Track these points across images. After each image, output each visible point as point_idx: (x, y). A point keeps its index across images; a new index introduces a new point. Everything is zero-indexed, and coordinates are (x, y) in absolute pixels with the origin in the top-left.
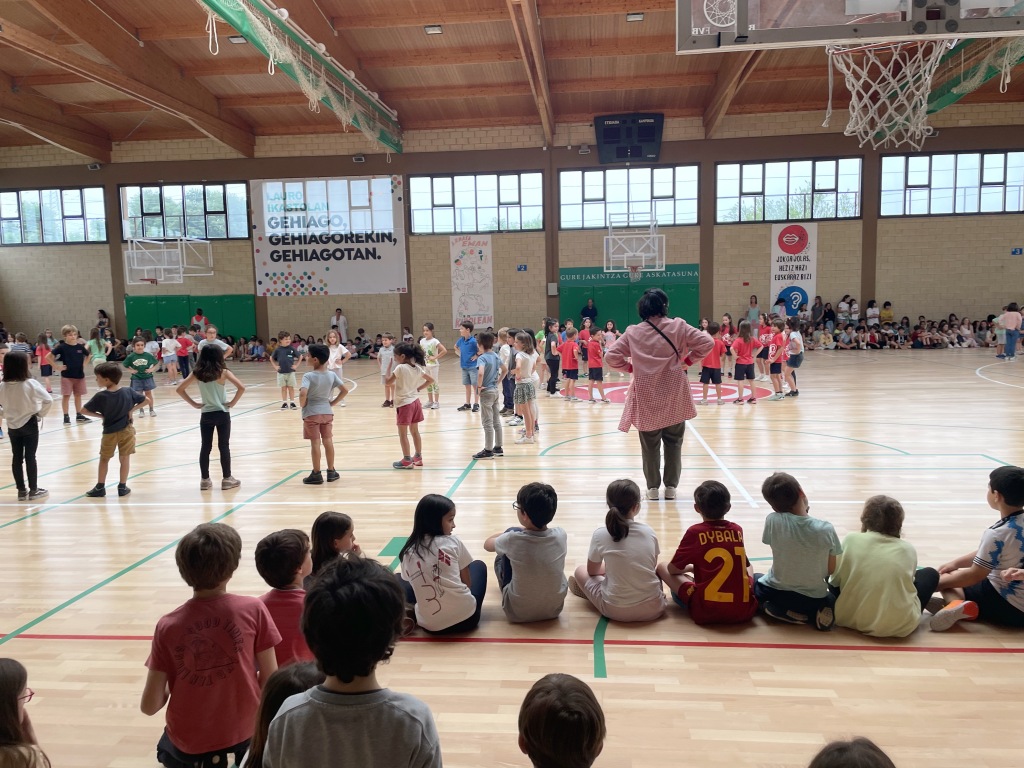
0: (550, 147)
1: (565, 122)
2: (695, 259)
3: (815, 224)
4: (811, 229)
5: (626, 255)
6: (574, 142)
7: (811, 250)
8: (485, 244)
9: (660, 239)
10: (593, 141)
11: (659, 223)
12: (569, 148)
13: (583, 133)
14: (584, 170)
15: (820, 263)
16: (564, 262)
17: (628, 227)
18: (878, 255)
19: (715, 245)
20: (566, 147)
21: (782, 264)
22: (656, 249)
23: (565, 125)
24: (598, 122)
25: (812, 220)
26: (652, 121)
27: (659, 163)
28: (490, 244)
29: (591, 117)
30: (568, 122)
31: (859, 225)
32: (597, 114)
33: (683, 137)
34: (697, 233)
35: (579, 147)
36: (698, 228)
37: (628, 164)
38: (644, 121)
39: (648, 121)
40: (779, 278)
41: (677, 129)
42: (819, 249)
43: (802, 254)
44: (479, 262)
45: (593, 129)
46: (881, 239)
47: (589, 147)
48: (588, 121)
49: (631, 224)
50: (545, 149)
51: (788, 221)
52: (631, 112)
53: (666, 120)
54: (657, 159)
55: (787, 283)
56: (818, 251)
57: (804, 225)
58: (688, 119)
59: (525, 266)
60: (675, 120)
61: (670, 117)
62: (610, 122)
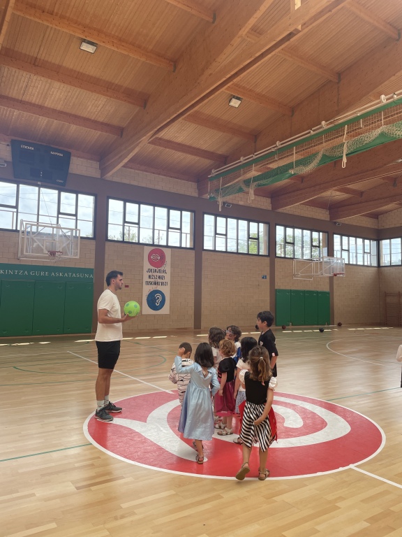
3: (170, 250)
4: (167, 252)
7: (167, 267)
10: (9, 158)
13: (0, 150)
15: (172, 276)
18: (203, 273)
19: (106, 256)
21: (150, 274)
24: (14, 144)
25: (167, 246)
26: (62, 155)
27: (65, 188)
29: (9, 139)
31: (193, 253)
32: (14, 138)
33: (84, 173)
34: (93, 244)
36: (94, 242)
37: (39, 183)
38: (55, 153)
39: (58, 154)
40: (148, 283)
41: (79, 166)
42: (173, 266)
43: (162, 269)
45: (9, 149)
46: (205, 264)
47: (5, 162)
48: (5, 141)
51: (153, 245)
52: (45, 144)
53: (72, 157)
54: (63, 185)
55: (153, 288)
56: (171, 267)
57: (163, 249)
58: (88, 161)
60: (79, 159)
61: (75, 156)
62: (26, 147)
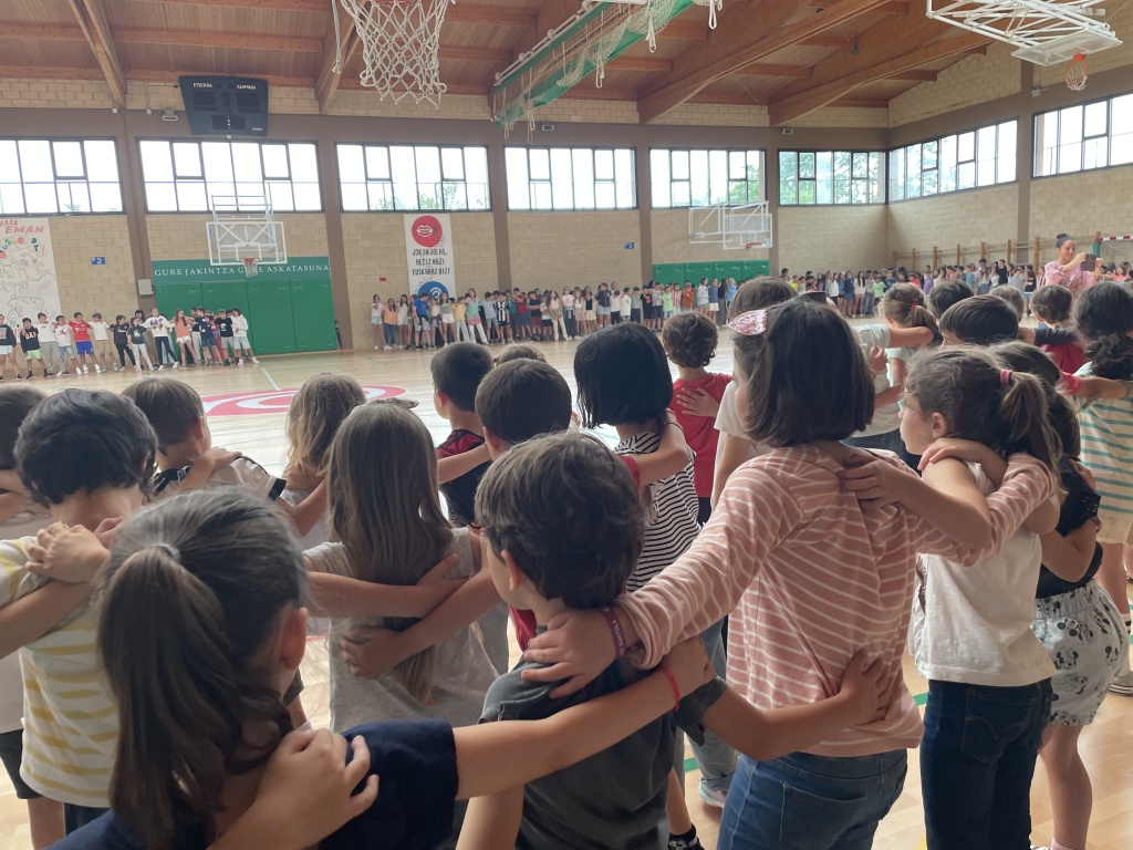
0: (122, 109)
1: (139, 79)
2: (323, 251)
3: (448, 215)
4: (444, 220)
5: (236, 245)
6: (156, 107)
7: (447, 243)
8: (40, 230)
9: (278, 227)
10: (182, 107)
11: (275, 208)
12: (149, 112)
13: (166, 95)
14: (172, 140)
15: (456, 257)
16: (157, 253)
17: (238, 212)
18: (511, 249)
19: (345, 236)
20: (145, 111)
21: (419, 257)
22: (274, 238)
23: (140, 83)
24: (185, 83)
25: (444, 211)
26: (254, 87)
27: (268, 137)
28: (47, 229)
29: (176, 75)
30: (145, 80)
31: (490, 218)
32: (181, 73)
33: (293, 110)
34: (322, 222)
35: (163, 112)
36: (323, 216)
37: (229, 137)
38: (244, 87)
39: (249, 87)
40: (417, 272)
41: (284, 100)
42: (456, 241)
43: (438, 247)
44: (33, 254)
45: (178, 90)
46: (513, 233)
47: (176, 112)
48: (171, 80)
49: (241, 209)
50: (115, 111)
51: (419, 211)
52: (227, 75)
53: (270, 88)
54: (265, 133)
55: (426, 278)
56: (454, 243)
57: (436, 216)
58: (298, 89)
59: (103, 259)
60: (282, 88)
61: (274, 85)
62: (200, 85)
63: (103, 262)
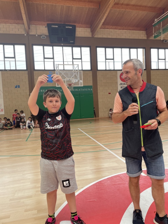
0: (28, 34)
1: (34, 24)
2: (91, 84)
6: (39, 34)
10: (47, 34)
12: (37, 35)
13: (42, 30)
14: (44, 45)
17: (64, 70)
19: (98, 78)
20: (35, 35)
21: (122, 86)
23: (34, 26)
24: (49, 26)
26: (71, 28)
27: (75, 45)
28: (1, 76)
29: (46, 23)
30: (36, 25)
31: (145, 72)
32: (48, 23)
33: (83, 35)
34: (91, 74)
35: (41, 35)
36: (91, 72)
37: (62, 44)
41: (81, 32)
45: (47, 29)
47: (45, 36)
48: (44, 25)
50: (25, 35)
52: (63, 23)
53: (76, 28)
54: (74, 43)
58: (85, 28)
59: (19, 86)
60: (80, 28)
61: (78, 27)
62: (54, 26)
63: (19, 87)
